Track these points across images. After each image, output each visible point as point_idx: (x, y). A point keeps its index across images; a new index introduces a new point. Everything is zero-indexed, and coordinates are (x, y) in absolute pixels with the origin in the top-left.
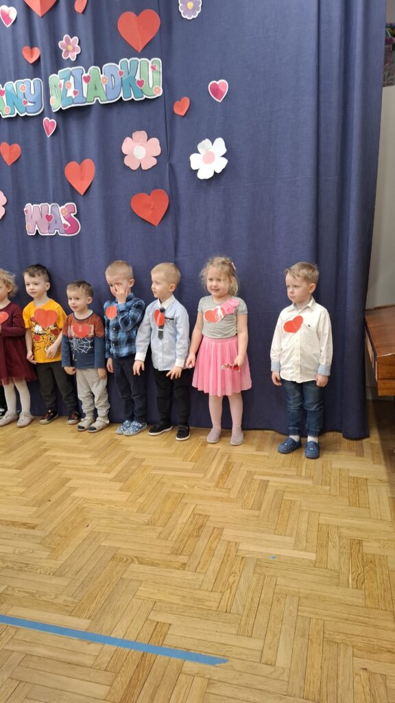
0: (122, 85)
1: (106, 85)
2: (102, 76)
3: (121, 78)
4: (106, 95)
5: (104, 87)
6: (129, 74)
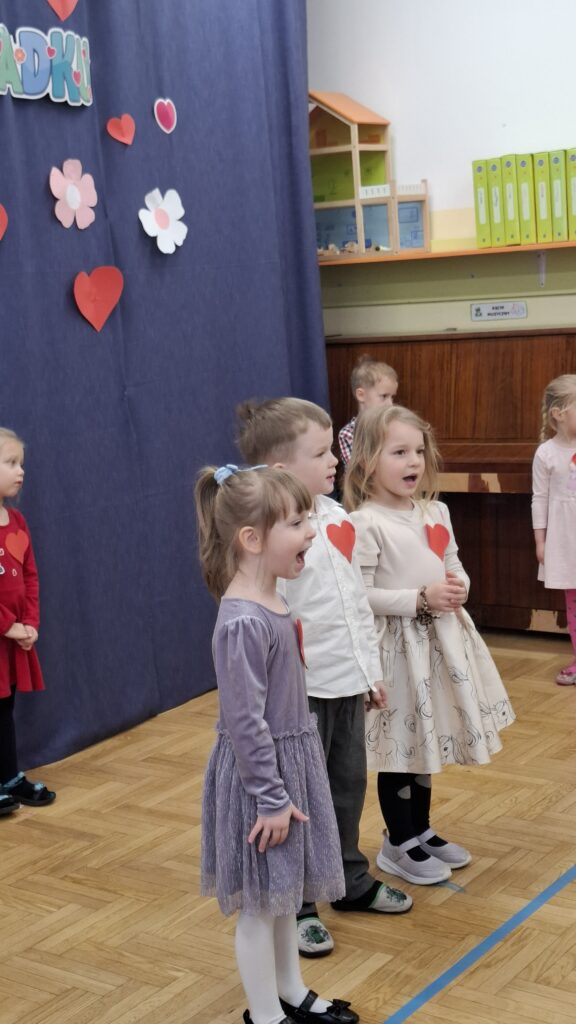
0: (51, 73)
1: (22, 65)
2: (16, 47)
3: (51, 61)
4: (22, 83)
5: (19, 67)
6: (63, 56)
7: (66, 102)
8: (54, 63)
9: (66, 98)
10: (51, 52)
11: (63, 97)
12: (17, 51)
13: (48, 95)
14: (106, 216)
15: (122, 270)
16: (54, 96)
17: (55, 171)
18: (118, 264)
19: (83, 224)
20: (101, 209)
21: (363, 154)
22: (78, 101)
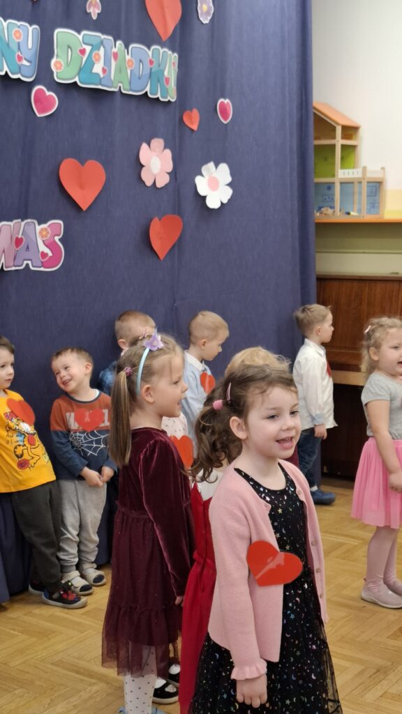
0: (150, 77)
1: (131, 71)
2: (128, 57)
3: (151, 69)
4: (130, 83)
5: (129, 72)
6: (159, 65)
7: (158, 98)
8: (153, 70)
9: (159, 95)
10: (151, 62)
11: (156, 94)
12: (129, 60)
13: (146, 93)
14: (176, 179)
15: (182, 217)
16: (151, 93)
17: (144, 146)
18: (180, 214)
19: (159, 185)
20: (173, 174)
21: (343, 147)
22: (166, 98)
